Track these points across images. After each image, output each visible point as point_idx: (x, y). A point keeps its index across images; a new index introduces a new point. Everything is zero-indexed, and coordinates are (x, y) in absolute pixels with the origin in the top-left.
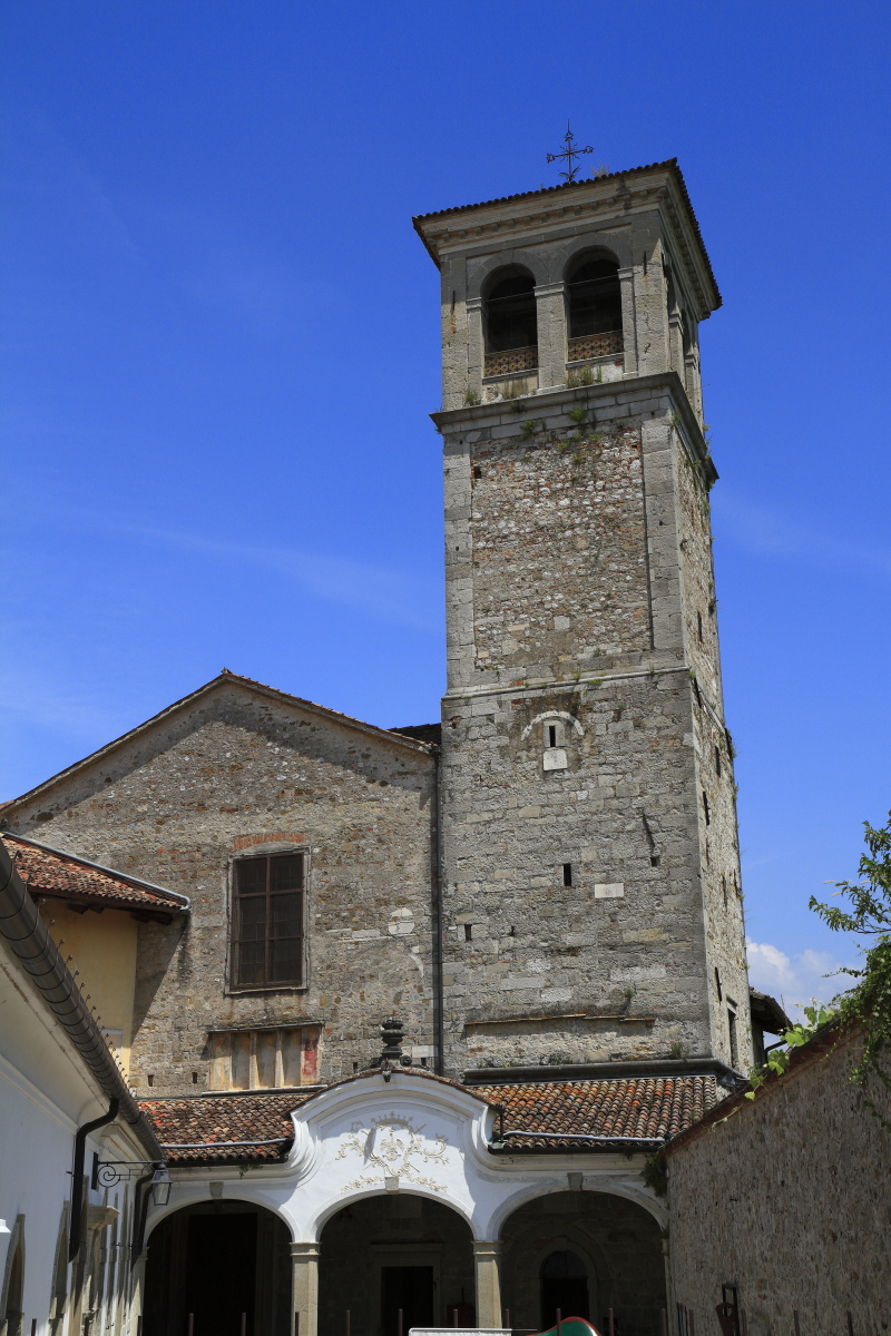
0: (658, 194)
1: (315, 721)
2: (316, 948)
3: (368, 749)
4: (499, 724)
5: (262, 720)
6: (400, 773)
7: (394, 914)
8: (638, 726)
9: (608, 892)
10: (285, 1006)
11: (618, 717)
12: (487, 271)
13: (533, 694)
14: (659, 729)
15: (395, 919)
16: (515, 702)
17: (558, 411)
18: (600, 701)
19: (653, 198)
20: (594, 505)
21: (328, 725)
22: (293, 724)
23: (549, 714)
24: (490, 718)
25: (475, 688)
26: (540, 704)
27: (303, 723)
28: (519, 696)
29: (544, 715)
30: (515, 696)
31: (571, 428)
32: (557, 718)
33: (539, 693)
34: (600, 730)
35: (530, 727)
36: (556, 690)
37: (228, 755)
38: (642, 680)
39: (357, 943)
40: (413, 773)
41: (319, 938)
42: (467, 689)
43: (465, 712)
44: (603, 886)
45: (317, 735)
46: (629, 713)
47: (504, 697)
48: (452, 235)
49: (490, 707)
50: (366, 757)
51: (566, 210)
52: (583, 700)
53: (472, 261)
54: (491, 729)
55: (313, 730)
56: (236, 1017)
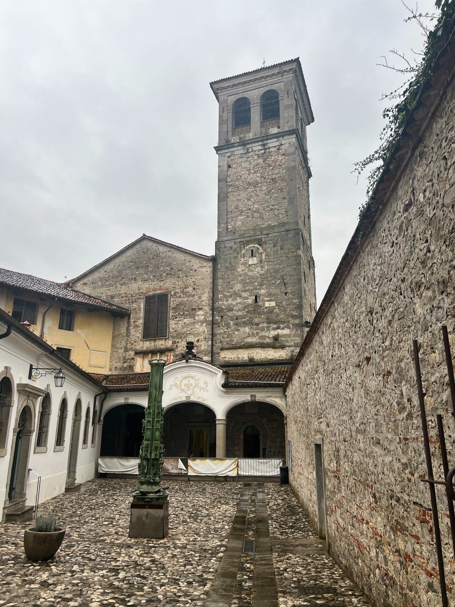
0: (293, 71)
1: (173, 251)
2: (173, 325)
3: (190, 259)
4: (234, 250)
5: (156, 250)
6: (201, 267)
7: (198, 313)
8: (282, 248)
9: (270, 304)
10: (161, 344)
11: (275, 246)
12: (234, 100)
13: (246, 239)
14: (289, 249)
15: (198, 315)
16: (240, 242)
17: (257, 144)
18: (269, 240)
19: (291, 72)
20: (269, 175)
21: (178, 251)
22: (166, 251)
23: (252, 245)
24: (231, 248)
25: (227, 238)
26: (248, 242)
27: (169, 251)
28: (242, 240)
29: (249, 246)
30: (240, 240)
31: (262, 150)
32: (254, 247)
33: (248, 239)
34: (269, 250)
35: (245, 250)
36: (254, 238)
37: (144, 262)
38: (284, 233)
39: (185, 323)
40: (205, 267)
41: (173, 321)
42: (224, 238)
43: (223, 246)
44: (268, 302)
45: (174, 255)
46: (279, 244)
47: (236, 241)
48: (223, 88)
49: (232, 244)
50: (190, 262)
51: (262, 78)
52: (263, 240)
53: (230, 97)
54: (231, 251)
55: (173, 253)
56: (145, 348)
